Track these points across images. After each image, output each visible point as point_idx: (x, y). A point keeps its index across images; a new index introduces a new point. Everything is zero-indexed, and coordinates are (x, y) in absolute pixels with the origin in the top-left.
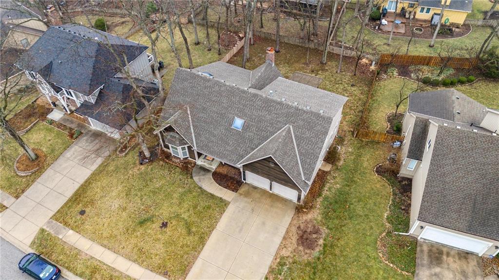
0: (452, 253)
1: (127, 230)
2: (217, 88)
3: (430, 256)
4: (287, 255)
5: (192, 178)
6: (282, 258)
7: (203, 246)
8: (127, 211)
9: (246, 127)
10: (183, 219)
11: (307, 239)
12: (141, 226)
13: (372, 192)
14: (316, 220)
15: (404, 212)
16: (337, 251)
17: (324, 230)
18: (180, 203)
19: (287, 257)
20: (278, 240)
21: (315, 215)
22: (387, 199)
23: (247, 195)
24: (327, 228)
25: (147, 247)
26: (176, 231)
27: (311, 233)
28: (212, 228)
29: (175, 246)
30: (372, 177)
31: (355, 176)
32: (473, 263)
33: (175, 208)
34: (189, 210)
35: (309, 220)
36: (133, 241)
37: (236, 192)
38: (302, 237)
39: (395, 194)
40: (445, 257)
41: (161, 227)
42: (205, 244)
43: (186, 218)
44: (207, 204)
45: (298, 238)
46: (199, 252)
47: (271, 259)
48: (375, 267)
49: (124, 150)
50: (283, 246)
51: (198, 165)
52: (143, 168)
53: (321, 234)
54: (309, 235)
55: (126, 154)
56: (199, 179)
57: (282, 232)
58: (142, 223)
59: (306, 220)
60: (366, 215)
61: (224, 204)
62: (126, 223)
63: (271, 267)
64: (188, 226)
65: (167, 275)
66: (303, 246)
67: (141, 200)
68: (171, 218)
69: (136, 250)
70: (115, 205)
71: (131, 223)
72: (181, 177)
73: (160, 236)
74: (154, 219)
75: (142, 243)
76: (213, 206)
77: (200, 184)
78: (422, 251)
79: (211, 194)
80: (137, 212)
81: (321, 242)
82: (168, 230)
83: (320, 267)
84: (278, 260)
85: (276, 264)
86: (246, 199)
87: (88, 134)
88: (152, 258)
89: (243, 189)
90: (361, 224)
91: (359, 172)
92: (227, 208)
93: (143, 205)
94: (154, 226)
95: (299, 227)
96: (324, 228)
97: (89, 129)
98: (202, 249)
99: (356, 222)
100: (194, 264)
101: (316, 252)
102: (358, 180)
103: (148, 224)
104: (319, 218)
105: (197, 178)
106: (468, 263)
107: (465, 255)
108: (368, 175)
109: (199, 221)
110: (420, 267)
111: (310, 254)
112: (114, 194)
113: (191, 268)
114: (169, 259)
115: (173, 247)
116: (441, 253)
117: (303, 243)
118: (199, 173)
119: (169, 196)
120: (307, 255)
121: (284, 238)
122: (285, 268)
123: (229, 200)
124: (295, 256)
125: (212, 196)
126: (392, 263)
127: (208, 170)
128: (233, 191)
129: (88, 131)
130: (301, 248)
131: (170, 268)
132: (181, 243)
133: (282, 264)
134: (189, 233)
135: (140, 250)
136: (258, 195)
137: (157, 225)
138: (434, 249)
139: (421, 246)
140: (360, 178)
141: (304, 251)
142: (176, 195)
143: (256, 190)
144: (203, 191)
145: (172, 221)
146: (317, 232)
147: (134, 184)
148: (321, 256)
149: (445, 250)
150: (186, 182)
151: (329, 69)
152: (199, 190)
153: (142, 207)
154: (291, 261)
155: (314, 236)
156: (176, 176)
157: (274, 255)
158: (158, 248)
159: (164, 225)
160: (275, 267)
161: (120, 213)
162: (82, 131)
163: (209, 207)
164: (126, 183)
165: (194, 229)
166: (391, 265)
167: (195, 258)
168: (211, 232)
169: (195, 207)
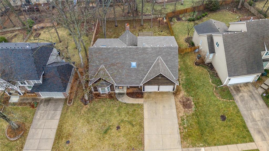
0: (242, 85)
1: (100, 139)
2: (115, 51)
3: (235, 90)
4: (183, 115)
5: (117, 100)
6: (181, 117)
7: (144, 129)
8: (94, 130)
9: (138, 65)
10: (126, 121)
11: (186, 105)
12: (106, 134)
13: (199, 74)
14: (185, 95)
15: (216, 77)
16: (201, 104)
17: (191, 98)
18: (119, 114)
19: (183, 116)
20: (174, 111)
21: (183, 93)
22: (207, 75)
23: (149, 97)
24: (191, 96)
25: (116, 142)
26: (126, 128)
27: (186, 102)
28: (142, 119)
29: (130, 135)
30: (195, 68)
31: (188, 70)
32: (251, 86)
33: (119, 118)
34: (126, 116)
35: (182, 97)
36: (106, 142)
37: (143, 98)
38: (184, 105)
39: (209, 71)
40: (240, 88)
41: (117, 129)
42: (144, 127)
43: (127, 120)
44: (133, 109)
45: (182, 106)
46: (143, 132)
47: (177, 120)
48: (219, 104)
49: (70, 101)
50: (178, 113)
51: (117, 93)
52: (88, 106)
53: (191, 100)
54: (186, 103)
55: (73, 103)
56: (121, 99)
57: (174, 106)
58: (106, 132)
59: (181, 97)
60: (203, 85)
61: (141, 106)
62: (97, 136)
63: (179, 123)
64: (130, 123)
65: (134, 149)
66: (187, 108)
67: (98, 121)
68: (119, 123)
69: (111, 146)
70: (84, 131)
71: (99, 135)
72: (111, 102)
73: (119, 134)
74: (111, 127)
75: (112, 142)
76: (136, 109)
77: (123, 102)
78: (231, 90)
79: (132, 104)
80: (99, 129)
81: (193, 103)
82: (121, 129)
83: (198, 114)
84: (180, 119)
85: (180, 121)
86: (149, 99)
87: (42, 102)
88: (122, 146)
89: (145, 95)
90: (204, 89)
91: (189, 68)
92: (143, 107)
93: (100, 123)
94: (113, 131)
95: (180, 101)
96: (190, 97)
97: (41, 99)
98: (144, 130)
99: (201, 89)
100: (144, 138)
101: (193, 108)
102: (191, 71)
103: (109, 131)
104: (186, 94)
105: (120, 99)
106: (249, 87)
107: (246, 84)
108: (193, 68)
109: (134, 118)
110: (234, 96)
111: (192, 110)
112: (80, 125)
113: (144, 141)
114: (131, 142)
115: (129, 136)
116: (238, 87)
117: (186, 107)
118: (120, 97)
119: (111, 114)
120: (191, 111)
121: (177, 109)
122: (185, 121)
123: (142, 103)
124: (186, 114)
125: (133, 105)
126: (224, 99)
127: (123, 94)
128: (141, 98)
129: (41, 100)
130: (186, 109)
131: (134, 146)
132: (132, 132)
133: (183, 120)
134: (133, 126)
135: (114, 145)
136: (153, 96)
137: (114, 130)
138: (235, 87)
139: (230, 88)
140: (191, 70)
141: (188, 110)
142: (115, 112)
143: (151, 93)
144: (127, 104)
145: (121, 124)
146: (188, 100)
147: (89, 116)
148: (196, 109)
149: (238, 85)
150: (116, 103)
151: (146, 27)
152: (125, 104)
153: (101, 125)
154: (185, 117)
155: (189, 102)
156: (109, 103)
157: (177, 118)
158: (122, 140)
159: (118, 128)
160: (180, 122)
161: (90, 133)
162: (38, 102)
163: (135, 110)
164: (83, 117)
165: (134, 123)
166: (225, 100)
167: (143, 135)
168: (143, 121)
169: (128, 113)
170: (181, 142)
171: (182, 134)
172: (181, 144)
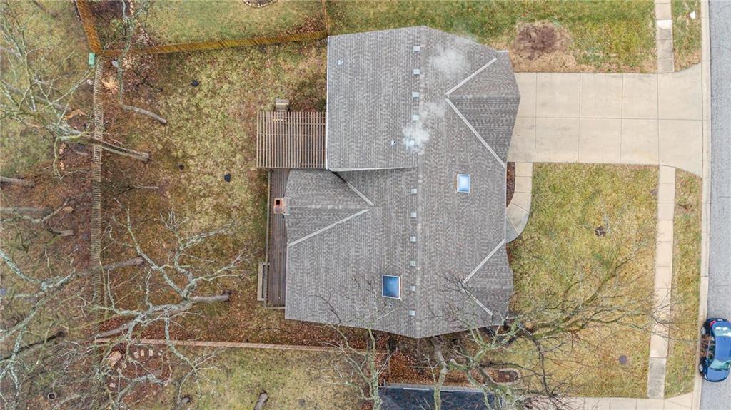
6: (579, 62)
14: (509, 42)
17: (520, 26)
18: (564, 230)
20: (558, 78)
24: (515, 24)
25: (634, 237)
26: (601, 211)
27: (531, 40)
28: (578, 167)
29: (619, 201)
33: (573, 231)
34: (569, 211)
35: (514, 50)
37: (514, 163)
38: (543, 49)
41: (604, 234)
42: (603, 164)
43: (580, 209)
44: (550, 193)
45: (545, 54)
46: (615, 165)
47: (584, 75)
50: (564, 68)
53: (528, 28)
54: (537, 41)
56: (517, 225)
57: (544, 77)
59: (515, 54)
61: (539, 170)
63: (595, 72)
64: (589, 199)
65: (654, 190)
66: (553, 43)
67: (577, 288)
68: (588, 229)
74: (597, 251)
76: (549, 183)
77: (525, 221)
79: (533, 196)
81: (538, 24)
82: (604, 223)
83: (570, 15)
84: (583, 66)
85: (589, 67)
88: (644, 221)
92: (543, 163)
93: (583, 280)
94: (605, 245)
95: (530, 58)
96: (517, 27)
98: (610, 165)
100: (630, 165)
101: (554, 25)
103: (606, 255)
104: (505, 38)
105: (517, 229)
111: (560, 31)
113: (636, 165)
117: (550, 45)
118: (508, 231)
120: (563, 33)
121: (552, 70)
122: (589, 54)
123: (531, 165)
124: (570, 49)
125: (536, 191)
128: (514, 169)
130: (558, 44)
131: (646, 191)
132: (613, 195)
133: (586, 60)
137: (604, 242)
141: (560, 40)
142: (555, 243)
144: (534, 209)
145: (592, 225)
146: (526, 35)
148: (556, 17)
150: (530, 241)
151: (160, 141)
152: (534, 215)
153: (587, 279)
154: (578, 50)
155: (533, 35)
156: (526, 262)
157: (579, 74)
159: (600, 231)
163: (554, 189)
165: (590, 189)
167: (623, 167)
168: (584, 166)
169: (560, 206)
170: (641, 72)
171: (622, 67)
172: (647, 75)
